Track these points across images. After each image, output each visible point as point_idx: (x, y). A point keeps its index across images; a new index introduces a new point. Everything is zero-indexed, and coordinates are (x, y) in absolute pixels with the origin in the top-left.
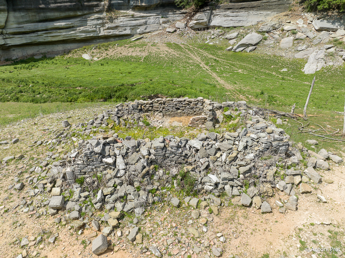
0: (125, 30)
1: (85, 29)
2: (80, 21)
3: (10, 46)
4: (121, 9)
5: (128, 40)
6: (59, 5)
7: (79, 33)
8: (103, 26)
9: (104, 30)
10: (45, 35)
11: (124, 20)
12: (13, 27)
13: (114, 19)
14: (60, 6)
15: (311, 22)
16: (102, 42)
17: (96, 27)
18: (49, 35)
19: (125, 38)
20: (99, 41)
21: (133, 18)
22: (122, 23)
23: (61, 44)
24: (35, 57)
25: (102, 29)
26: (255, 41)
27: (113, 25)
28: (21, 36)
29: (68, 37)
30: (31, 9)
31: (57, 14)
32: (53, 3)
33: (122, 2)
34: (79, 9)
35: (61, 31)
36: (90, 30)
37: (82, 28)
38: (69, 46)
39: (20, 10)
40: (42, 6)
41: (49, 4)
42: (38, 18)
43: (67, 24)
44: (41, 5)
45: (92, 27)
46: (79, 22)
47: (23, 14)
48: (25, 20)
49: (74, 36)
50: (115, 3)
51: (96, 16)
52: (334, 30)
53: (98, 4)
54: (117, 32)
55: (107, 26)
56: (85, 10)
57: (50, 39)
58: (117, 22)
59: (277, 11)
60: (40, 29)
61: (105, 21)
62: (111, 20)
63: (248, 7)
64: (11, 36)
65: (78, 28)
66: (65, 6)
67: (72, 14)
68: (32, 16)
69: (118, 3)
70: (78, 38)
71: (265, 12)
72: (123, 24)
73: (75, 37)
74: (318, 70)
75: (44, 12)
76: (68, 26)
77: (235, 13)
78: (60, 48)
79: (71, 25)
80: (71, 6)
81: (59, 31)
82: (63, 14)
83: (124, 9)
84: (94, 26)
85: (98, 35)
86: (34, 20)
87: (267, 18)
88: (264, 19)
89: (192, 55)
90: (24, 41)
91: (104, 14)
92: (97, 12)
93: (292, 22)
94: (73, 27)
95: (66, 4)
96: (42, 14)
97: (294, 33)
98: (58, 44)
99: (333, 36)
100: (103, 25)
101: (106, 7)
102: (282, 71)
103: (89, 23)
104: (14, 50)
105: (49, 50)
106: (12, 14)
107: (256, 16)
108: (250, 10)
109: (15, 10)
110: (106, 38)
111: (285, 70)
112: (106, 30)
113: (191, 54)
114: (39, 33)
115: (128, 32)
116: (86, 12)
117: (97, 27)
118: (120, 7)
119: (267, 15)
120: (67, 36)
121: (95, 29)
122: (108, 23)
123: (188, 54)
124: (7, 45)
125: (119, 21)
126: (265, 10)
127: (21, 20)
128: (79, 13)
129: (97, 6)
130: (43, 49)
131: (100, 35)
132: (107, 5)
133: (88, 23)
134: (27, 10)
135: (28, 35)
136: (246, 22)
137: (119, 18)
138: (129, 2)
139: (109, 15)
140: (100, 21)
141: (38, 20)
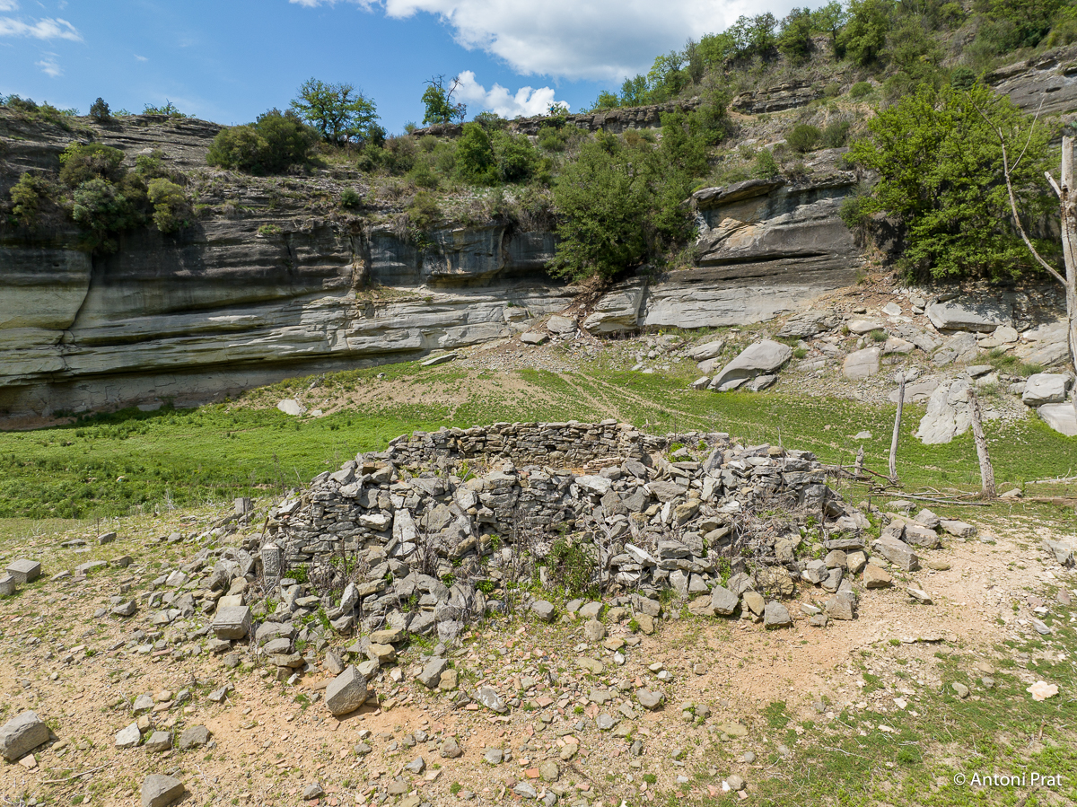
0: (407, 336)
1: (293, 333)
2: (281, 311)
3: (75, 376)
4: (398, 284)
5: (413, 365)
6: (229, 269)
7: (275, 344)
8: (344, 327)
9: (346, 337)
10: (179, 348)
11: (405, 311)
12: (95, 324)
13: (378, 307)
14: (232, 273)
15: (921, 311)
16: (337, 369)
17: (324, 329)
18: (189, 348)
19: (403, 357)
20: (329, 365)
21: (428, 305)
22: (397, 319)
23: (221, 372)
24: (142, 408)
25: (340, 333)
26: (770, 362)
27: (373, 323)
28: (112, 348)
29: (242, 353)
30: (153, 281)
31: (220, 294)
32: (213, 266)
33: (401, 264)
34: (281, 282)
35: (226, 337)
36: (308, 334)
37: (284, 331)
38: (241, 379)
39: (122, 282)
40: (184, 272)
41: (204, 267)
42: (166, 303)
43: (246, 319)
44: (180, 269)
45: (312, 328)
46: (277, 314)
47: (127, 292)
48: (133, 307)
49: (260, 352)
50: (382, 268)
51: (328, 299)
52: (988, 329)
53: (335, 270)
54: (382, 343)
55: (356, 325)
56: (299, 283)
57: (191, 359)
58: (385, 317)
59: (826, 285)
60: (167, 331)
61: (350, 313)
62: (369, 310)
63: (744, 275)
64: (84, 349)
65: (274, 331)
66: (246, 273)
67: (261, 292)
68: (153, 297)
69: (391, 268)
70: (270, 357)
71: (792, 289)
72: (400, 322)
73: (263, 355)
74: (959, 432)
75: (185, 288)
76: (247, 323)
77: (709, 292)
78: (216, 382)
79: (257, 322)
80: (261, 272)
81: (218, 337)
82: (236, 294)
83: (405, 284)
84: (319, 326)
85: (328, 350)
86: (157, 307)
87: (800, 303)
88: (792, 306)
89: (595, 401)
90: (118, 363)
91: (351, 295)
92: (331, 291)
93: (869, 312)
94: (260, 327)
95: (248, 268)
96: (180, 294)
97: (878, 339)
98: (213, 372)
99: (986, 342)
100: (344, 322)
101: (357, 278)
102: (857, 438)
103: (306, 317)
104: (84, 387)
105: (185, 389)
106: (99, 293)
107: (770, 298)
108: (752, 283)
109: (108, 283)
110: (351, 357)
111: (865, 435)
112: (351, 335)
113: (590, 398)
114: (164, 342)
115: (414, 341)
116: (299, 290)
117: (329, 327)
118: (396, 278)
119: (800, 294)
120: (242, 350)
121: (321, 333)
122: (358, 318)
123: (584, 399)
124: (69, 374)
125: (390, 313)
126: (792, 282)
127: (121, 308)
128: (281, 292)
129: (333, 274)
130: (166, 386)
131: (333, 349)
132: (361, 272)
133: (303, 316)
134: (141, 282)
135: (130, 348)
136: (743, 314)
137: (391, 305)
138: (420, 266)
139: (363, 297)
140: (338, 314)
141: (165, 307)
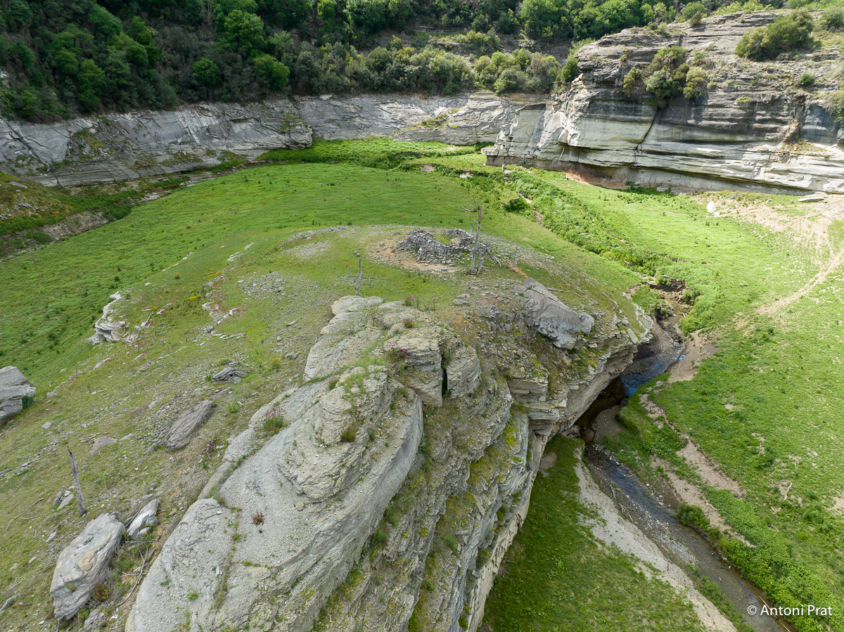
0: (802, 179)
1: (736, 164)
2: (737, 150)
3: (641, 166)
4: (815, 142)
5: (791, 198)
6: (713, 122)
7: (725, 169)
8: (766, 166)
9: (765, 172)
10: (681, 162)
11: (808, 162)
12: (650, 143)
13: (792, 157)
14: (713, 125)
16: (752, 190)
17: (754, 165)
18: (686, 162)
19: (798, 192)
20: (754, 187)
21: (826, 161)
22: (801, 167)
23: (701, 178)
24: (659, 189)
25: (763, 169)
27: (783, 167)
28: (654, 156)
29: (709, 171)
30: (677, 124)
31: (706, 136)
32: (706, 119)
33: (824, 128)
34: (740, 132)
35: (704, 160)
36: (744, 167)
37: (732, 162)
38: (709, 184)
39: (665, 123)
40: (691, 122)
41: (702, 119)
42: (681, 137)
43: (714, 152)
44: (690, 119)
45: (748, 163)
46: (733, 152)
47: (666, 129)
48: (667, 137)
49: (718, 172)
50: (810, 130)
51: (767, 146)
53: (776, 128)
54: (784, 180)
55: (774, 166)
56: (751, 134)
57: (685, 168)
58: (794, 164)
60: (678, 152)
61: (773, 158)
62: (785, 157)
64: (644, 154)
65: (727, 161)
66: (720, 126)
67: (727, 138)
68: (676, 133)
69: (816, 131)
70: (723, 176)
72: (801, 169)
73: (719, 174)
75: (690, 130)
76: (715, 155)
78: (696, 183)
79: (720, 155)
80: (728, 126)
81: (700, 159)
82: (714, 137)
83: (824, 142)
84: (752, 163)
85: (752, 178)
86: (677, 138)
90: (655, 165)
91: (780, 146)
92: (770, 141)
94: (722, 158)
95: (723, 123)
96: (688, 133)
98: (697, 177)
100: (768, 162)
101: (788, 135)
103: (747, 156)
104: (642, 173)
105: (683, 183)
106: (655, 127)
109: (660, 123)
110: (767, 186)
112: (768, 172)
114: (676, 157)
115: (804, 184)
116: (750, 138)
117: (758, 164)
118: (819, 137)
120: (709, 169)
121: (752, 167)
122: (776, 162)
124: (636, 165)
125: (799, 161)
127: (662, 136)
128: (739, 138)
129: (774, 130)
130: (675, 180)
131: (756, 178)
132: (792, 132)
133: (744, 155)
134: (672, 124)
135: (662, 157)
137: (801, 157)
138: (836, 132)
139: (787, 148)
140: (766, 157)
141: (681, 139)
